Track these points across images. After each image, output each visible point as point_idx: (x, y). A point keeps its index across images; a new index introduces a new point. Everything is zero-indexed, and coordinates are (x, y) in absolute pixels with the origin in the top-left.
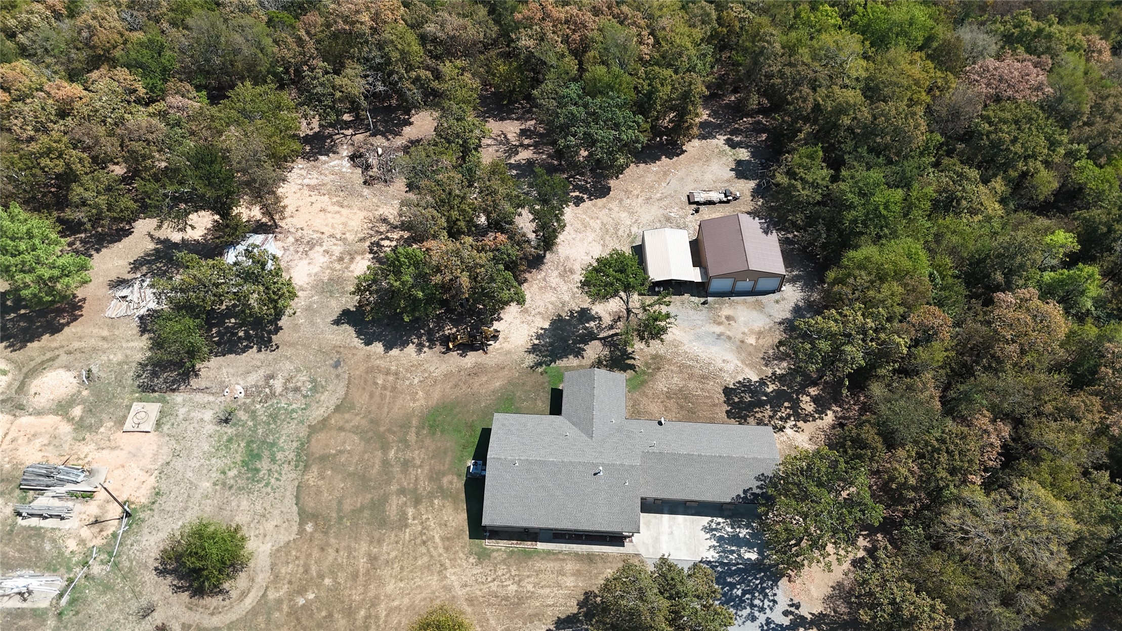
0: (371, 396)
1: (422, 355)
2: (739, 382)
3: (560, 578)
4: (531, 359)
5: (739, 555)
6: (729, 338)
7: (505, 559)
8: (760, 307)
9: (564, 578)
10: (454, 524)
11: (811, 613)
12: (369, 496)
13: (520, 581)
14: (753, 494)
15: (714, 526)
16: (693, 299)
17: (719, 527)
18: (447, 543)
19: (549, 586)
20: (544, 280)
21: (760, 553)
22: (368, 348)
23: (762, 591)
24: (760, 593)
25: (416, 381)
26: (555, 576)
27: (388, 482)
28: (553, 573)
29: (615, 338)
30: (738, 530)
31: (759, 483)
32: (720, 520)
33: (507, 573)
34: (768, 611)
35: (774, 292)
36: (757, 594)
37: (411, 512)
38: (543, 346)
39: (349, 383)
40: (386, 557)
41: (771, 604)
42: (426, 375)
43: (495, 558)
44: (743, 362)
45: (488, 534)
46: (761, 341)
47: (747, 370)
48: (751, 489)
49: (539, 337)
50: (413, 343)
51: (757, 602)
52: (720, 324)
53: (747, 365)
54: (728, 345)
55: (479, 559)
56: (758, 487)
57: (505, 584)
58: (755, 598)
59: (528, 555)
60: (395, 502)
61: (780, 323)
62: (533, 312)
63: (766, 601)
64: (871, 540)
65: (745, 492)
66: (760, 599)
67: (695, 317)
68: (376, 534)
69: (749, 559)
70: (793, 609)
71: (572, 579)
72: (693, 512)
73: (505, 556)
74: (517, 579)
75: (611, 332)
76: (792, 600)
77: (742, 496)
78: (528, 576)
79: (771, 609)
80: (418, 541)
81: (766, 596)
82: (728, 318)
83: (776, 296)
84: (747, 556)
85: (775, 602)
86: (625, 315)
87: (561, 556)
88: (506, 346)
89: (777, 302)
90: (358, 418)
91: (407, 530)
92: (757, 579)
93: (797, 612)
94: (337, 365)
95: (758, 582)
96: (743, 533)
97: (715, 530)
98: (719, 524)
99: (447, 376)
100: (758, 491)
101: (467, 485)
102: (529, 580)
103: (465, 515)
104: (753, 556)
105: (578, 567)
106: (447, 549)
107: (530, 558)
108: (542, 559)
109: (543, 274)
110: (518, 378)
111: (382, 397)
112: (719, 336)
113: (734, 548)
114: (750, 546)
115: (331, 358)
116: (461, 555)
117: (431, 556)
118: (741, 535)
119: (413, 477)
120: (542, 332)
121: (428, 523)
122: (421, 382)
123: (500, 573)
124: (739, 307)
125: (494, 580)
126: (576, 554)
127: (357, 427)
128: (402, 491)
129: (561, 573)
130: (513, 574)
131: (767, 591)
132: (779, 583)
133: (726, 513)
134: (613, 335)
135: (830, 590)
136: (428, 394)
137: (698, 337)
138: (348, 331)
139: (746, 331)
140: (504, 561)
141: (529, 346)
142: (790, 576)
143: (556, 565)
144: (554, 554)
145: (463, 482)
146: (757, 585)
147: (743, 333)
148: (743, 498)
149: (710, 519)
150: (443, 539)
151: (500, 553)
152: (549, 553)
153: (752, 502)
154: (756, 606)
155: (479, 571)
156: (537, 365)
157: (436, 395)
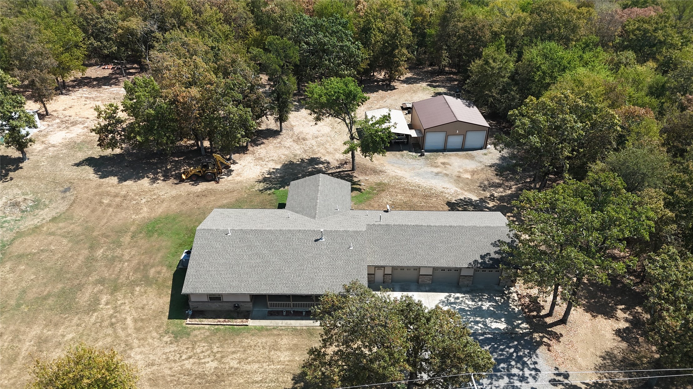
0: (93, 211)
1: (155, 185)
2: (461, 200)
3: (272, 353)
4: (261, 186)
5: (485, 325)
6: (447, 175)
7: (208, 336)
8: (472, 158)
9: (279, 353)
10: (153, 307)
11: (584, 383)
12: (60, 286)
13: (222, 357)
14: (491, 259)
15: (452, 300)
16: (411, 153)
17: (458, 301)
18: (140, 324)
19: (259, 362)
20: (280, 143)
21: (507, 322)
22: (102, 180)
23: (519, 359)
24: (517, 362)
25: (144, 200)
26: (266, 351)
27: (88, 275)
28: (264, 348)
29: (342, 173)
30: (480, 303)
31: (497, 249)
32: (458, 295)
33: (207, 350)
34: (530, 379)
35: (481, 149)
36: (513, 363)
37: (104, 299)
38: (273, 178)
39: (74, 202)
40: (60, 339)
41: (533, 373)
42: (155, 197)
43: (196, 336)
44: (462, 188)
45: (190, 313)
46: (476, 177)
47: (466, 193)
48: (488, 254)
49: (270, 173)
50: (148, 178)
51: (515, 371)
52: (437, 167)
53: (466, 191)
54: (446, 179)
55: (175, 337)
56: (496, 252)
57: (203, 361)
58: (513, 367)
59: (236, 332)
60: (90, 291)
61: (490, 166)
62: (267, 160)
63: (526, 369)
65: (482, 257)
66: (518, 368)
67: (414, 163)
68: (57, 318)
69: (498, 329)
70: (561, 378)
71: (287, 353)
72: (427, 289)
73: (208, 333)
74: (218, 355)
75: (338, 170)
76: (557, 369)
77: (480, 261)
78: (233, 353)
79: (534, 378)
80: (106, 323)
81: (524, 364)
82: (443, 164)
83: (484, 151)
84: (494, 326)
85: (537, 370)
86: (351, 161)
87: (275, 332)
88: (238, 179)
89: (485, 154)
90: (73, 226)
91: (96, 314)
92: (510, 348)
93: (566, 381)
94: (65, 191)
95: (512, 350)
96: (486, 305)
97: (455, 303)
98: (458, 298)
99: (175, 198)
100: (497, 256)
101: (175, 275)
102: (234, 356)
103: (169, 299)
104: (502, 326)
105: (295, 341)
106: (138, 330)
107: (238, 335)
108: (253, 335)
109: (279, 140)
110: (247, 198)
111: (104, 211)
112: (437, 174)
113: (478, 319)
114: (496, 317)
115: (63, 187)
116: (155, 334)
117: (117, 337)
118: (484, 308)
119: (117, 269)
120: (274, 170)
121: (123, 307)
122: (148, 202)
123: (199, 351)
124: (452, 158)
125: (190, 357)
126: (295, 329)
127: (69, 233)
128: (101, 281)
129: (275, 347)
130: (215, 350)
131: (525, 359)
132: (538, 351)
133: (464, 289)
134: (340, 172)
135: (600, 360)
136: (152, 209)
137: (418, 175)
138: (89, 172)
139: (461, 170)
140: (205, 339)
141: (261, 178)
142: (549, 345)
143: (270, 340)
144: (267, 330)
145: (173, 272)
146: (511, 354)
147: (459, 172)
148: (481, 263)
149: (447, 294)
150: (135, 321)
151: (202, 331)
152: (261, 329)
153: (491, 267)
154: (514, 375)
155: (172, 349)
156: (266, 189)
157: (160, 211)
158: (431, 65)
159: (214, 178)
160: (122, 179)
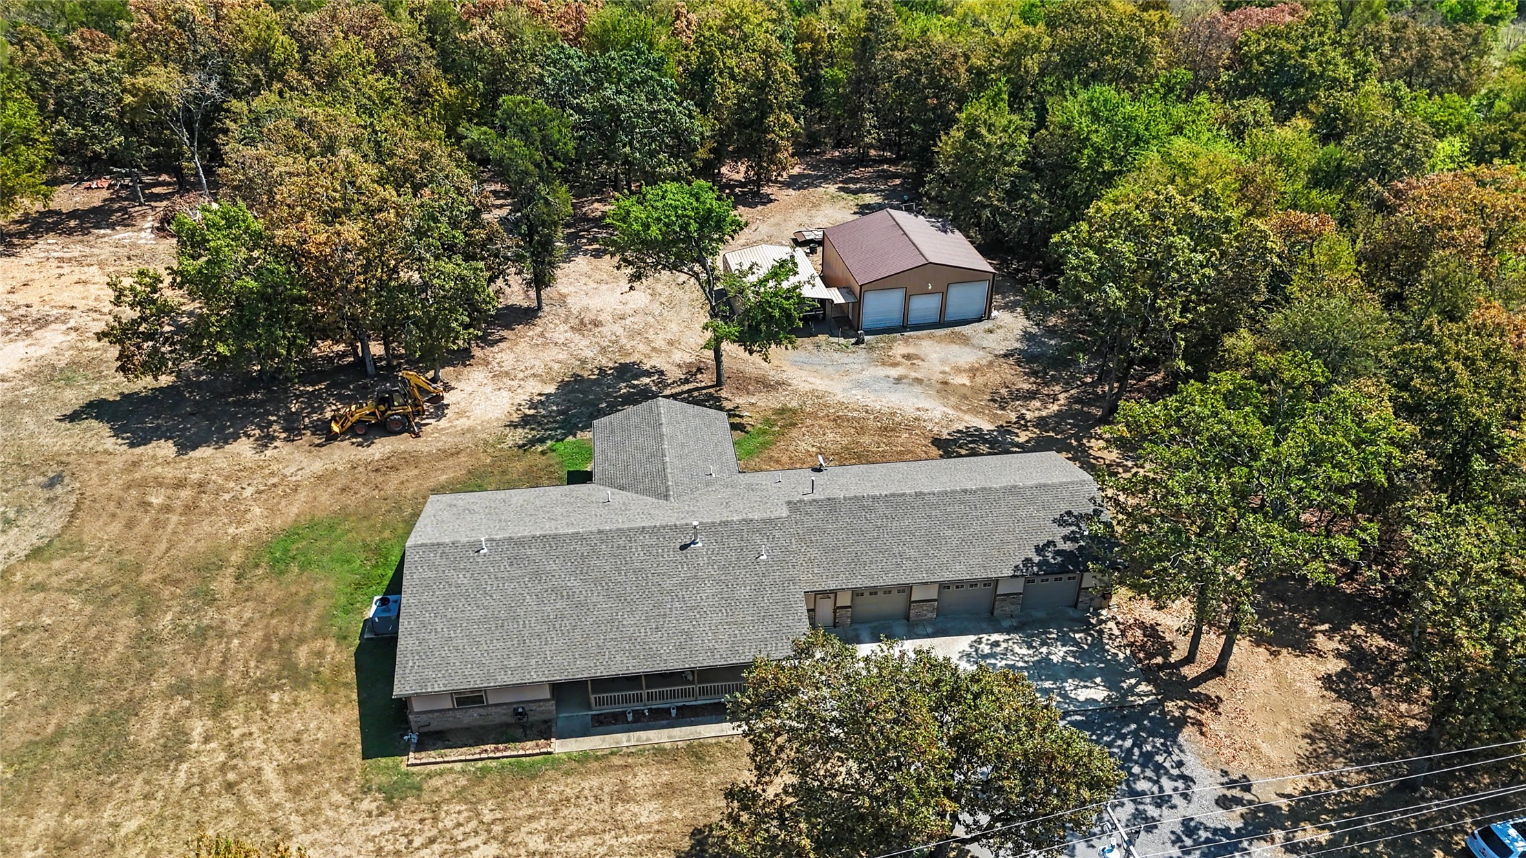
0: (130, 525)
1: (269, 453)
2: (959, 431)
3: (619, 809)
4: (520, 435)
5: (1065, 696)
6: (919, 381)
7: (464, 788)
8: (965, 341)
9: (634, 808)
10: (320, 735)
11: (1283, 796)
12: (84, 709)
13: (507, 831)
14: (1059, 553)
15: (987, 650)
16: (835, 340)
17: (998, 650)
18: (297, 778)
19: (593, 832)
20: (542, 335)
21: (1111, 684)
22: (138, 450)
23: (1147, 759)
24: (1144, 766)
25: (249, 492)
26: (606, 805)
27: (145, 676)
28: (598, 800)
29: (696, 394)
30: (1044, 650)
31: (1067, 530)
32: (995, 637)
33: (469, 820)
34: (1177, 800)
35: (980, 320)
36: (1136, 770)
37: (198, 727)
38: (544, 416)
39: (78, 506)
40: (107, 834)
41: (1180, 784)
42: (275, 480)
43: (437, 790)
44: (957, 408)
45: (415, 739)
46: (980, 380)
47: (967, 417)
48: (1049, 543)
49: (533, 406)
50: (249, 436)
51: (1142, 785)
52: (895, 365)
53: (965, 412)
54: (918, 389)
55: (389, 799)
56: (1066, 538)
57: (464, 845)
58: (1137, 778)
59: (527, 773)
60: (159, 713)
61: (1005, 356)
62: (521, 375)
63: (1165, 781)
64: (1344, 636)
65: (1039, 550)
66: (1150, 779)
67: (845, 360)
68: (90, 787)
69: (1090, 701)
70: (1237, 793)
71: (653, 805)
72: (930, 630)
73: (463, 782)
74: (497, 829)
75: (686, 387)
76: (1225, 773)
77: (1036, 559)
78: (531, 818)
79: (1185, 796)
80: (214, 785)
81: (1158, 768)
82: (908, 357)
83: (986, 325)
84: (1083, 694)
85: (1187, 779)
86: (712, 363)
87: (616, 761)
88: (463, 423)
89: (991, 331)
90: (86, 565)
91: (184, 767)
92: (1124, 738)
93: (1248, 796)
94: (51, 484)
95: (1128, 743)
96: (1058, 653)
97: (993, 655)
98: (996, 644)
99: (321, 479)
100: (1068, 546)
101: (361, 654)
102: (535, 825)
103: (354, 713)
104: (1099, 693)
105: (666, 776)
106: (296, 792)
107: (533, 778)
108: (567, 774)
109: (538, 330)
110: (492, 465)
111: (157, 525)
112: (898, 380)
113: (1048, 684)
114: (1083, 676)
115: (43, 474)
116: (336, 797)
117: (248, 814)
118: (1055, 659)
119: (216, 657)
120: (543, 398)
121: (247, 744)
122: (261, 492)
123: (449, 823)
124: (924, 343)
125: (432, 841)
126: (659, 752)
127: (80, 582)
128: (183, 688)
129: (622, 795)
130: (488, 817)
131: (1159, 759)
132: (1181, 739)
133: (1006, 623)
134: (689, 391)
135: (1304, 743)
136: (272, 511)
137: (859, 385)
138: (100, 436)
139: (947, 369)
140: (460, 795)
141: (515, 418)
142: (1199, 724)
143: (609, 782)
144: (597, 758)
145: (353, 649)
146: (1129, 752)
147: (943, 372)
148: (1039, 565)
149: (973, 638)
150: (284, 771)
151: (450, 778)
152: (584, 758)
153: (1062, 569)
154: (1143, 793)
155: (387, 828)
156: (533, 442)
157: (293, 510)
158: (837, 146)
159: (406, 426)
160: (186, 446)
